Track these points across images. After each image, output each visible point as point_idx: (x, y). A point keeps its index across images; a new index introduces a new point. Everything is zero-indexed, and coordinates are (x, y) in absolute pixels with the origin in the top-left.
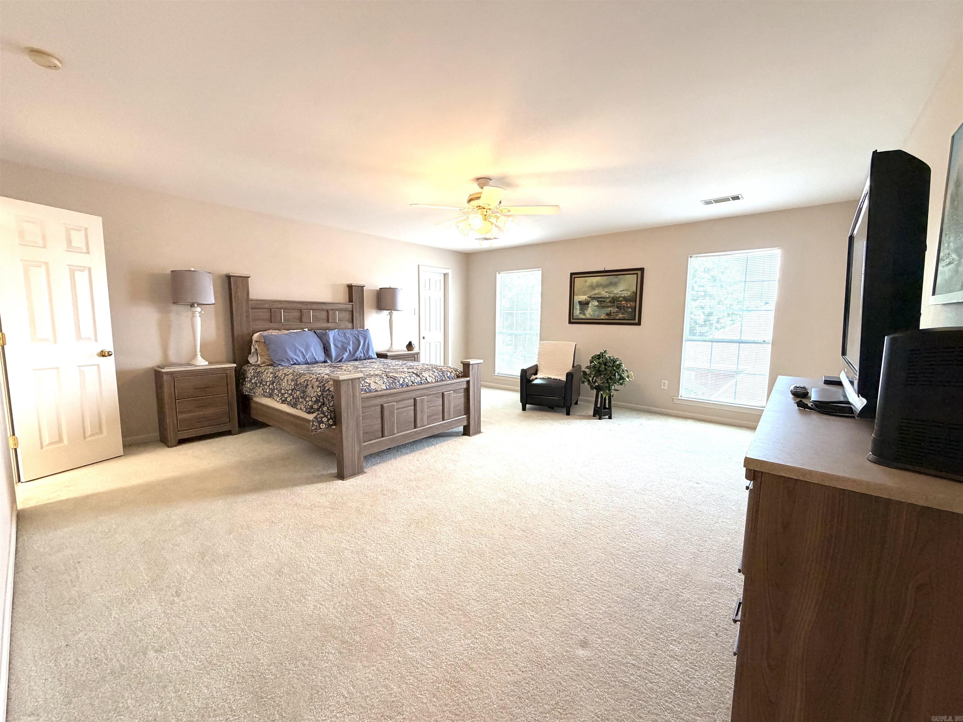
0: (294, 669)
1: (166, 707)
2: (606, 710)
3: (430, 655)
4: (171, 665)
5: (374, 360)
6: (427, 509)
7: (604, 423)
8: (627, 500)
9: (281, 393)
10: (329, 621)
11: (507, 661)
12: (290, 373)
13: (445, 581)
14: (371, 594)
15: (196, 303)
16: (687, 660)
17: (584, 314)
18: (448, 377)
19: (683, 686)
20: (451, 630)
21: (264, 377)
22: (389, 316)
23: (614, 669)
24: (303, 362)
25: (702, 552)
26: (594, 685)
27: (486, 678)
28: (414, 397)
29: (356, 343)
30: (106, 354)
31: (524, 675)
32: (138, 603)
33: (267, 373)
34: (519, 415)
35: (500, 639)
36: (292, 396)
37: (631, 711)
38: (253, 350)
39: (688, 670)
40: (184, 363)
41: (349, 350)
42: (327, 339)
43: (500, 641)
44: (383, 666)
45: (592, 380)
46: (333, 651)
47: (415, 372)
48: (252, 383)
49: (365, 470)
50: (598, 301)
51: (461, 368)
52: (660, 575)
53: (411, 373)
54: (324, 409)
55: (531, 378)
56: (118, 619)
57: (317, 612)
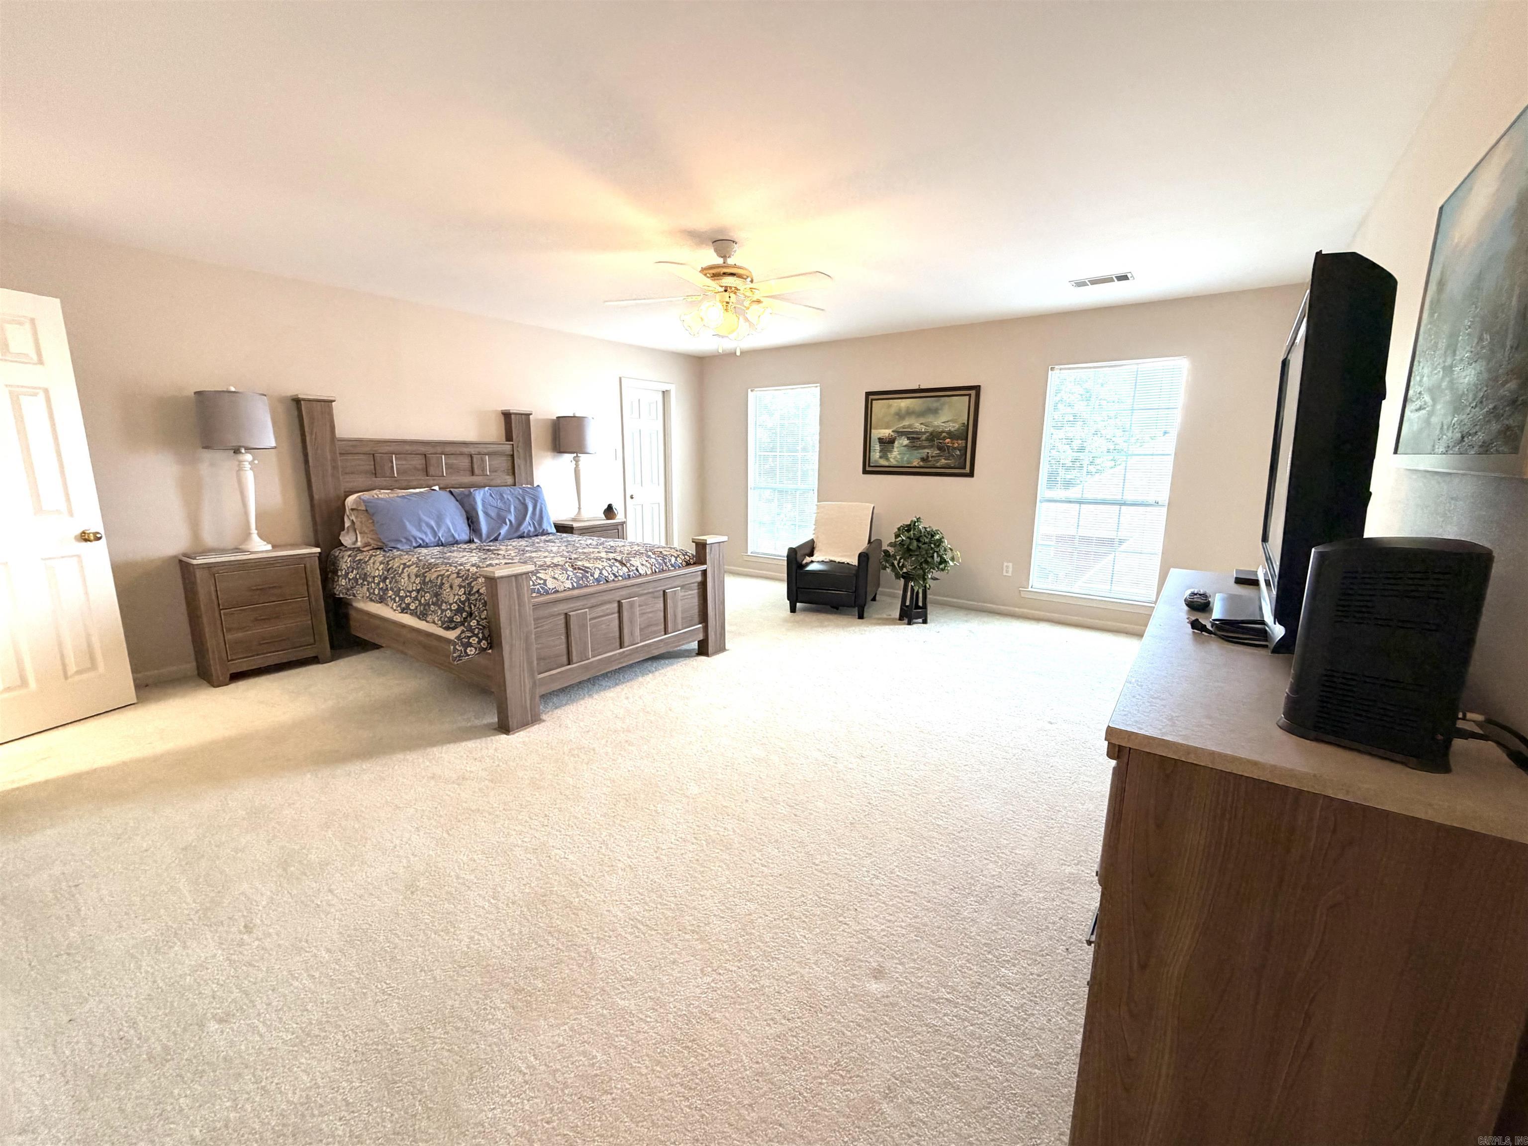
0: (442, 1036)
1: (243, 1106)
2: (908, 1068)
3: (650, 1004)
4: (245, 1042)
5: (551, 537)
6: (642, 777)
7: (916, 630)
8: (946, 753)
9: (400, 597)
10: (494, 960)
11: (765, 1006)
12: (413, 564)
13: (672, 889)
14: (558, 915)
15: (243, 447)
16: (1024, 989)
17: (888, 459)
18: (671, 565)
19: (1017, 1027)
20: (682, 963)
21: (369, 569)
22: (574, 462)
23: (920, 1008)
24: (434, 542)
25: (1052, 828)
26: (892, 1033)
27: (734, 1032)
28: (618, 599)
29: (520, 507)
30: (92, 538)
31: (790, 1025)
32: (184, 948)
33: (374, 563)
34: (786, 621)
35: (756, 973)
36: (417, 602)
37: (943, 1067)
38: (347, 524)
39: (1025, 1003)
40: (230, 547)
41: (510, 521)
42: (473, 503)
43: (754, 976)
44: (580, 1024)
45: (898, 564)
46: (503, 1005)
47: (619, 558)
48: (350, 580)
49: (544, 717)
50: (908, 438)
51: (692, 550)
52: (991, 866)
53: (612, 561)
54: (472, 624)
55: (804, 562)
56: (153, 974)
57: (475, 947)
